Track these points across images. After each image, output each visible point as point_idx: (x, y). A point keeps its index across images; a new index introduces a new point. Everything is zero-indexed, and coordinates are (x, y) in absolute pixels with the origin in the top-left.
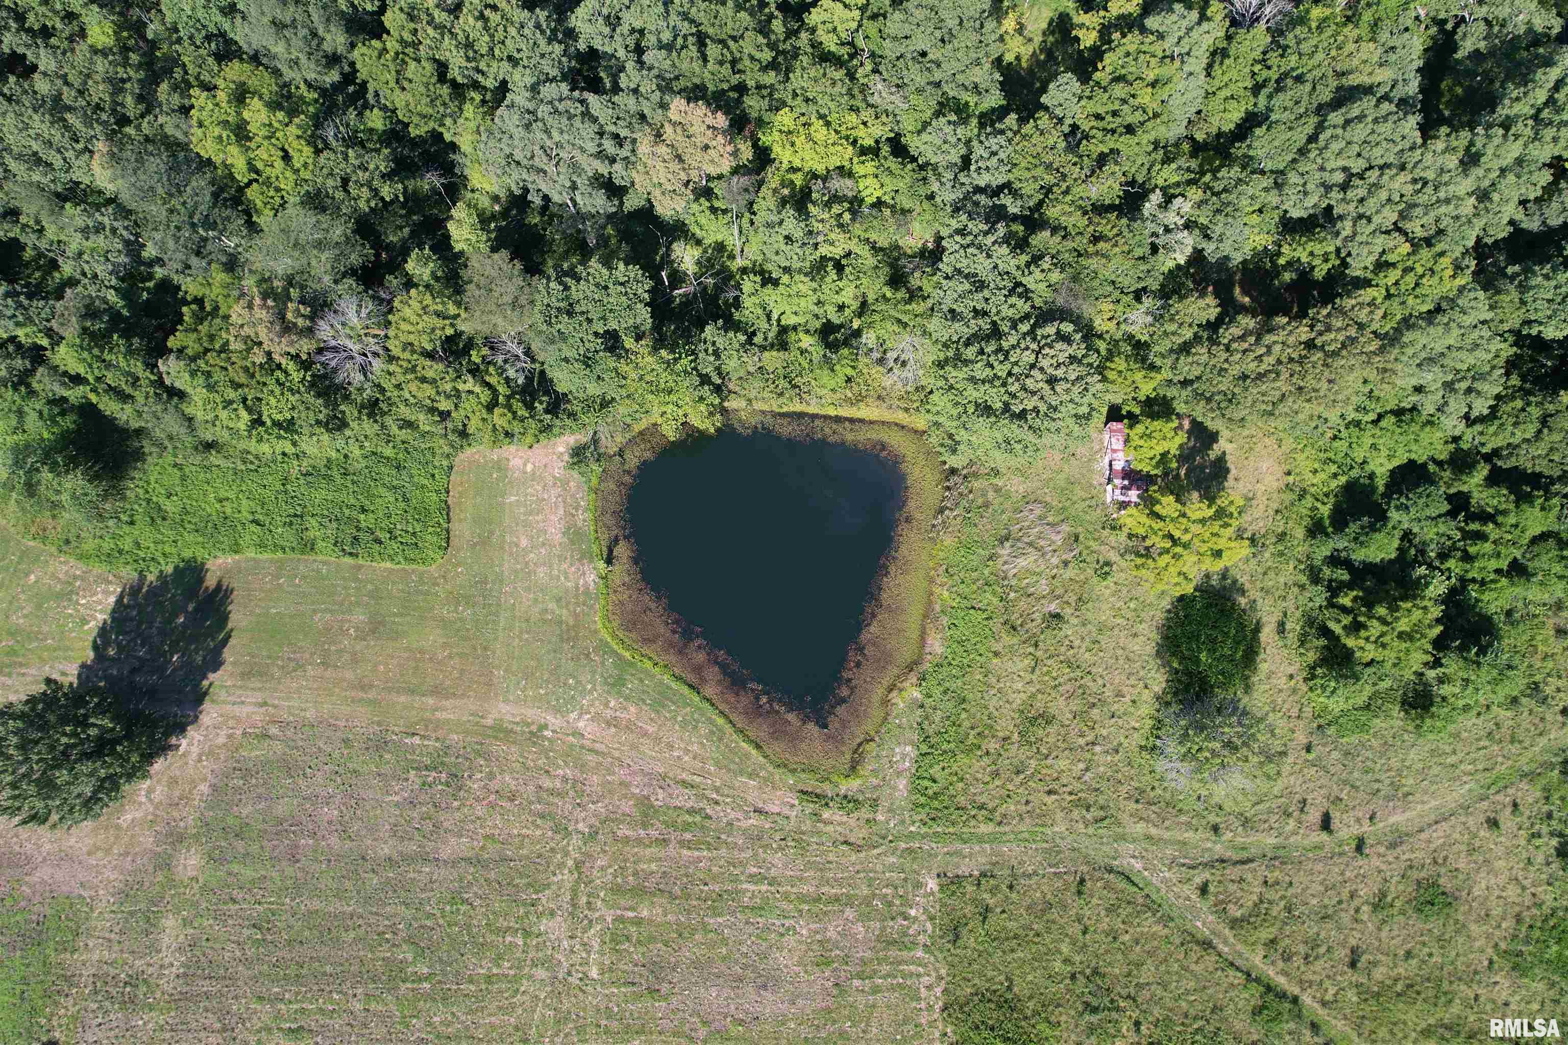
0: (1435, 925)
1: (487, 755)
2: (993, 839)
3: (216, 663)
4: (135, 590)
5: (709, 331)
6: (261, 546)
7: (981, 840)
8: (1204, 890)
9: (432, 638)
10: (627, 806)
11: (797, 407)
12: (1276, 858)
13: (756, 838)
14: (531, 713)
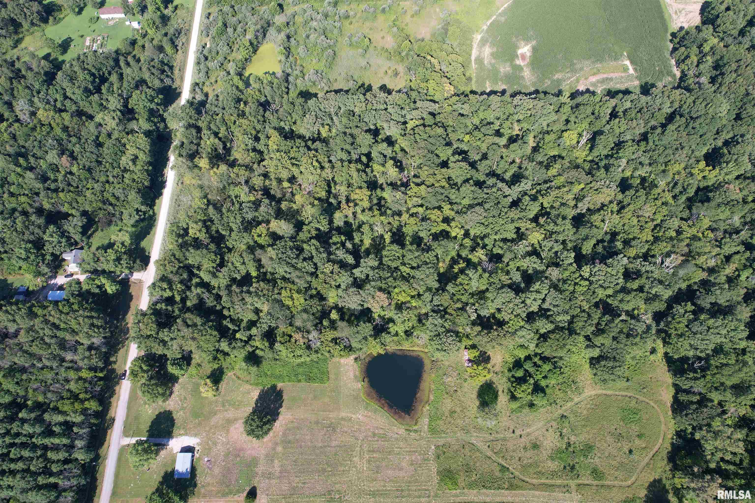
0: (536, 451)
1: (340, 424)
2: (445, 437)
3: (281, 406)
4: (262, 391)
5: (383, 334)
6: (289, 381)
7: (443, 437)
8: (489, 446)
9: (327, 400)
10: (370, 434)
11: (401, 348)
12: (504, 439)
13: (397, 439)
14: (349, 415)
